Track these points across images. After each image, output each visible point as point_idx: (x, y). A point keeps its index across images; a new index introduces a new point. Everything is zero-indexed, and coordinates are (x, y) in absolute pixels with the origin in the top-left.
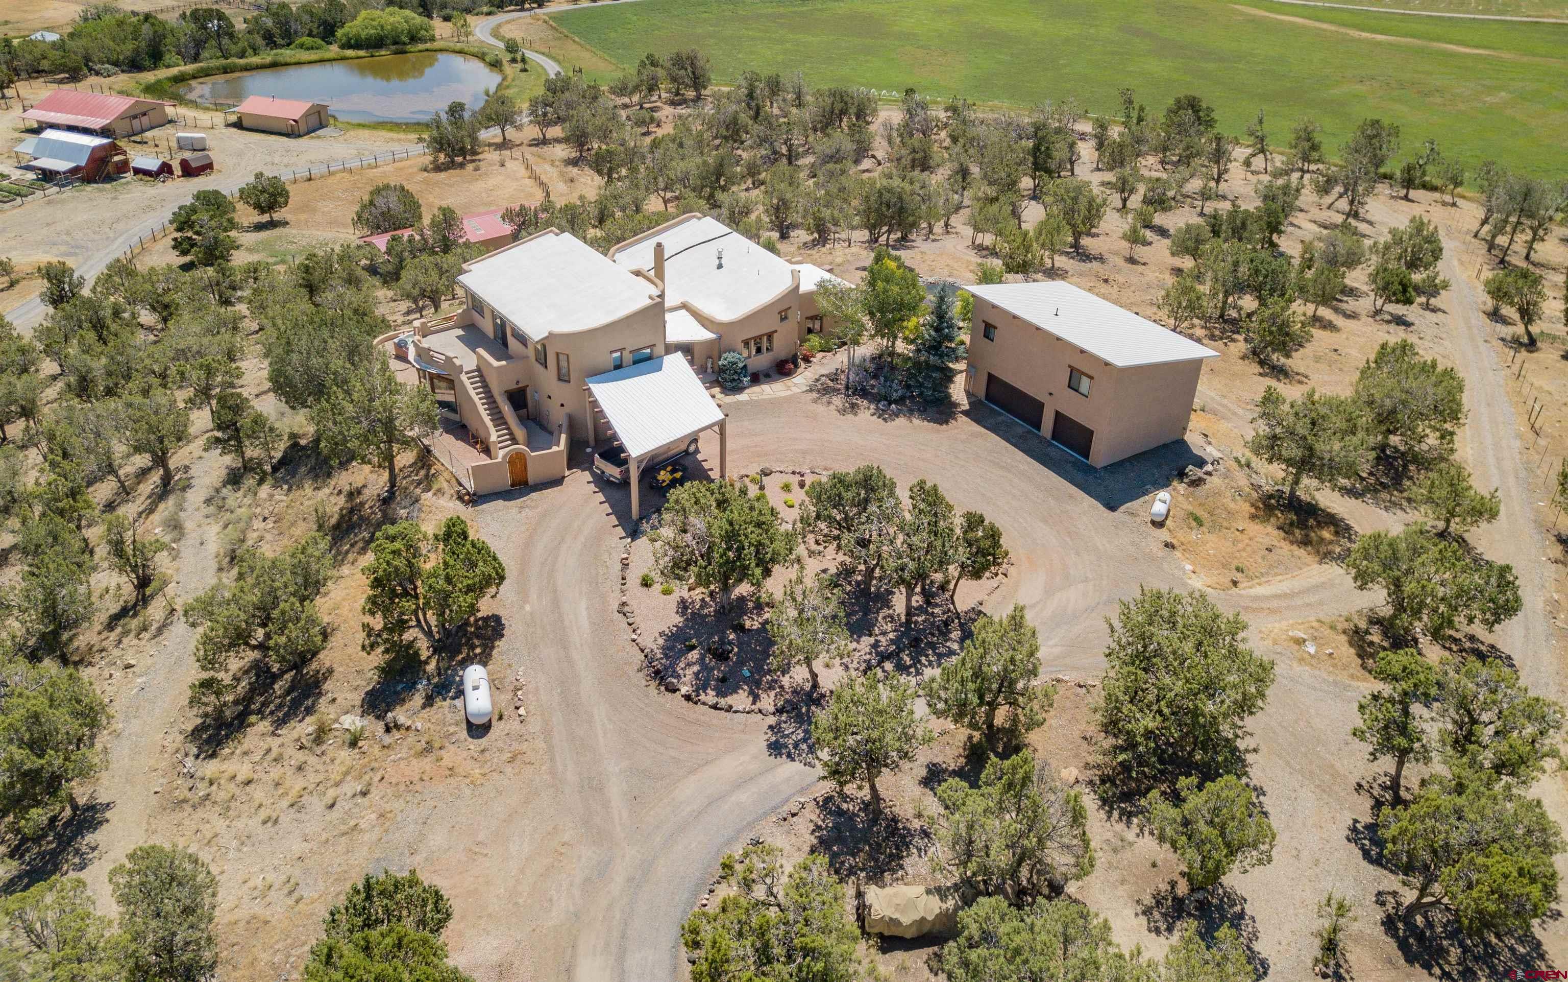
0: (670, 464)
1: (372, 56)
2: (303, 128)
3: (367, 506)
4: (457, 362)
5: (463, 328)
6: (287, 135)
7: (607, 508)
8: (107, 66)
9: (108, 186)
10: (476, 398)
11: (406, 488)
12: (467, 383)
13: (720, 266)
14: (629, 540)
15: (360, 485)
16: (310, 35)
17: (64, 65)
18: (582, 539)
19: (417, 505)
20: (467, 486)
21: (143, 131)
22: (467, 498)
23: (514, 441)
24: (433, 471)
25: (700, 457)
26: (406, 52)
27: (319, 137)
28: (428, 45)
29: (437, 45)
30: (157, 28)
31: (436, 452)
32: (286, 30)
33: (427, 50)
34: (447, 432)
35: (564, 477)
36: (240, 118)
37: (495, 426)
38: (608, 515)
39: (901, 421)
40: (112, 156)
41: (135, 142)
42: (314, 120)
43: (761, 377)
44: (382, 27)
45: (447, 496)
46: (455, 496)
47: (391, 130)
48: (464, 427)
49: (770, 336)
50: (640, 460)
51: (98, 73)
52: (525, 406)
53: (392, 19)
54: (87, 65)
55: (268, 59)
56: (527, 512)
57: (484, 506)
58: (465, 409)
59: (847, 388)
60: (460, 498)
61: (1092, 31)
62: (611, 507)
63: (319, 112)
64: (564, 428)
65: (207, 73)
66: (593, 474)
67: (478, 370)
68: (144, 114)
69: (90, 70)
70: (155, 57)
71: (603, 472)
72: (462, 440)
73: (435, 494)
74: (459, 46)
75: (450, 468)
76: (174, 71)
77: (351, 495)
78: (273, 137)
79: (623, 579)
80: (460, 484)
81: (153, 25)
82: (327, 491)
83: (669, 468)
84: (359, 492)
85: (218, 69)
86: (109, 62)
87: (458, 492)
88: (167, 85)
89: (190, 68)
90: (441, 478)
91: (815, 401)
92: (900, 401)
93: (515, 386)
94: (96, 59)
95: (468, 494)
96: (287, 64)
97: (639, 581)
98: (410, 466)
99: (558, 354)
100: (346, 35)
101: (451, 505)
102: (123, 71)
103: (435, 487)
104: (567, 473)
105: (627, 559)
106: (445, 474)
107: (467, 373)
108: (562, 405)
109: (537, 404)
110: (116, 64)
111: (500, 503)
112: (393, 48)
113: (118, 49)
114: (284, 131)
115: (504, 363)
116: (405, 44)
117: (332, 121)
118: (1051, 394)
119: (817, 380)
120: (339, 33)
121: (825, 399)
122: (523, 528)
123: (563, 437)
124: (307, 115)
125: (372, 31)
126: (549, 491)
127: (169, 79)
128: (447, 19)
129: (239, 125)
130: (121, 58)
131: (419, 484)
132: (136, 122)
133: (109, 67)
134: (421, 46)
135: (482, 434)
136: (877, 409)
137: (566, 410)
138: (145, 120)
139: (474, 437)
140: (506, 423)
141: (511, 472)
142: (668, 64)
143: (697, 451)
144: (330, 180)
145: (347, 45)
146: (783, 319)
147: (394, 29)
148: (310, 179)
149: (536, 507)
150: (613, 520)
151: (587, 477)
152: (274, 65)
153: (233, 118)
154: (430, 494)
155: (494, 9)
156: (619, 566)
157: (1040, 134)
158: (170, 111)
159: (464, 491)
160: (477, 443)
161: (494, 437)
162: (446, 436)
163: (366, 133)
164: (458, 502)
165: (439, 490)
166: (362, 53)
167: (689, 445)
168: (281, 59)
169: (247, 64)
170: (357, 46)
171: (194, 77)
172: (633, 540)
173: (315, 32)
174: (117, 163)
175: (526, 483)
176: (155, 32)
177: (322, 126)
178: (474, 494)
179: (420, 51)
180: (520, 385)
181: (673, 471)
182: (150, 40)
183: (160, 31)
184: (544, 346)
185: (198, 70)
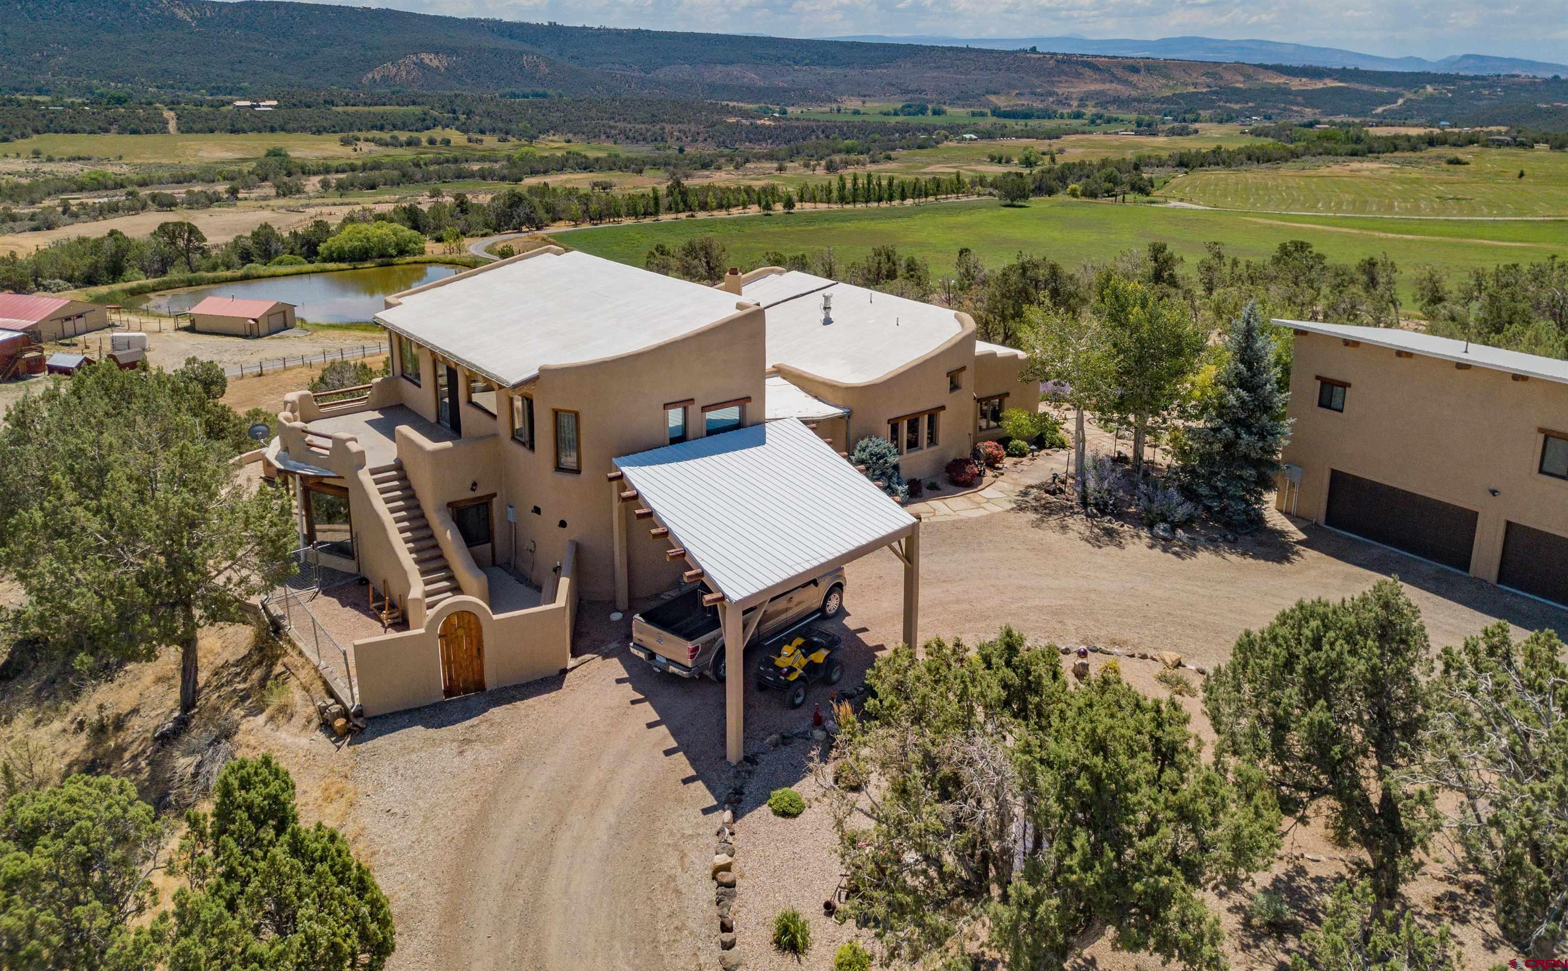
0: (798, 633)
1: (355, 268)
2: (263, 329)
3: (127, 755)
4: (353, 447)
5: (381, 410)
6: (245, 337)
7: (664, 736)
8: (58, 280)
9: (13, 386)
10: (388, 518)
11: (216, 709)
12: (372, 489)
13: (828, 321)
14: (727, 815)
15: (125, 708)
16: (292, 253)
17: (9, 279)
18: (609, 815)
19: (225, 746)
20: (344, 695)
21: (77, 334)
22: (340, 723)
23: (457, 589)
24: (278, 669)
25: (850, 623)
26: (392, 265)
27: (281, 338)
28: (418, 258)
29: (425, 258)
30: (120, 243)
31: (292, 629)
32: (266, 250)
33: (415, 262)
34: (325, 593)
35: (564, 672)
36: (193, 322)
37: (423, 573)
38: (668, 753)
39: (1204, 557)
40: (23, 352)
41: (63, 345)
42: (277, 321)
43: (924, 490)
44: (368, 239)
45: (298, 721)
46: (316, 722)
47: (365, 330)
48: (364, 582)
49: (932, 415)
50: (748, 609)
51: (46, 288)
52: (489, 537)
53: (379, 232)
54: (35, 281)
55: (239, 273)
56: (480, 753)
57: (380, 741)
58: (368, 548)
59: (1084, 503)
60: (326, 726)
61: (1112, 237)
62: (675, 734)
63: (284, 312)
64: (567, 566)
65: (169, 286)
66: (628, 661)
67: (399, 466)
68: (80, 316)
69: (38, 285)
70: (116, 271)
71: (652, 655)
72: (356, 606)
73: (271, 719)
74: (449, 257)
75: (314, 659)
76: (134, 284)
77: (100, 731)
78: (228, 339)
79: (726, 928)
80: (331, 693)
81: (116, 239)
82: (57, 725)
83: (799, 641)
84: (119, 724)
85: (182, 281)
86: (61, 278)
87: (322, 711)
88: (120, 298)
89: (151, 282)
90: (293, 683)
91: (1037, 525)
92: (1187, 524)
93: (471, 495)
94: (47, 274)
95: (345, 713)
96: (259, 277)
97: (768, 934)
98: (238, 663)
99: (556, 413)
100: (329, 248)
101: (304, 741)
102: (76, 287)
103: (275, 701)
104: (571, 663)
105: (727, 868)
106: (304, 675)
107: (373, 472)
108: (563, 524)
109: (513, 529)
110: (70, 279)
111: (418, 731)
112: (379, 261)
113: (74, 264)
114: (241, 330)
115: (448, 444)
116: (392, 256)
117: (298, 323)
118: (1494, 492)
119: (1025, 494)
120: (321, 248)
121: (1053, 521)
122: (465, 793)
123: (564, 583)
124: (269, 314)
125: (356, 243)
126: (531, 701)
127: (124, 291)
128: (439, 240)
129: (191, 329)
130: (77, 274)
131: (243, 699)
132: (69, 326)
133: (61, 282)
134: (409, 259)
135: (395, 589)
136: (1154, 537)
137: (573, 533)
138: (80, 324)
139: (378, 597)
140: (446, 567)
141: (447, 662)
142: (680, 254)
143: (841, 612)
144: (284, 376)
145: (330, 259)
146: (954, 386)
147: (382, 241)
148: (260, 375)
149: (500, 738)
150: (682, 765)
151: (615, 668)
152: (246, 278)
153: (186, 323)
154: (261, 719)
155: (491, 231)
156: (710, 891)
157: (1161, 257)
158: (115, 318)
159: (336, 708)
160: (381, 609)
161: (417, 588)
162: (322, 599)
163: (337, 333)
164: (320, 736)
165: (282, 709)
166: (343, 266)
167: (827, 598)
168: (254, 272)
169: (215, 277)
170: (341, 259)
171: (154, 290)
172: (736, 817)
173: (297, 251)
174: (29, 361)
175: (480, 686)
176: (118, 247)
177: (286, 328)
178: (359, 714)
179: (408, 263)
180: (479, 493)
181: (809, 648)
182: (112, 256)
183: (124, 245)
184: (529, 402)
185: (159, 284)
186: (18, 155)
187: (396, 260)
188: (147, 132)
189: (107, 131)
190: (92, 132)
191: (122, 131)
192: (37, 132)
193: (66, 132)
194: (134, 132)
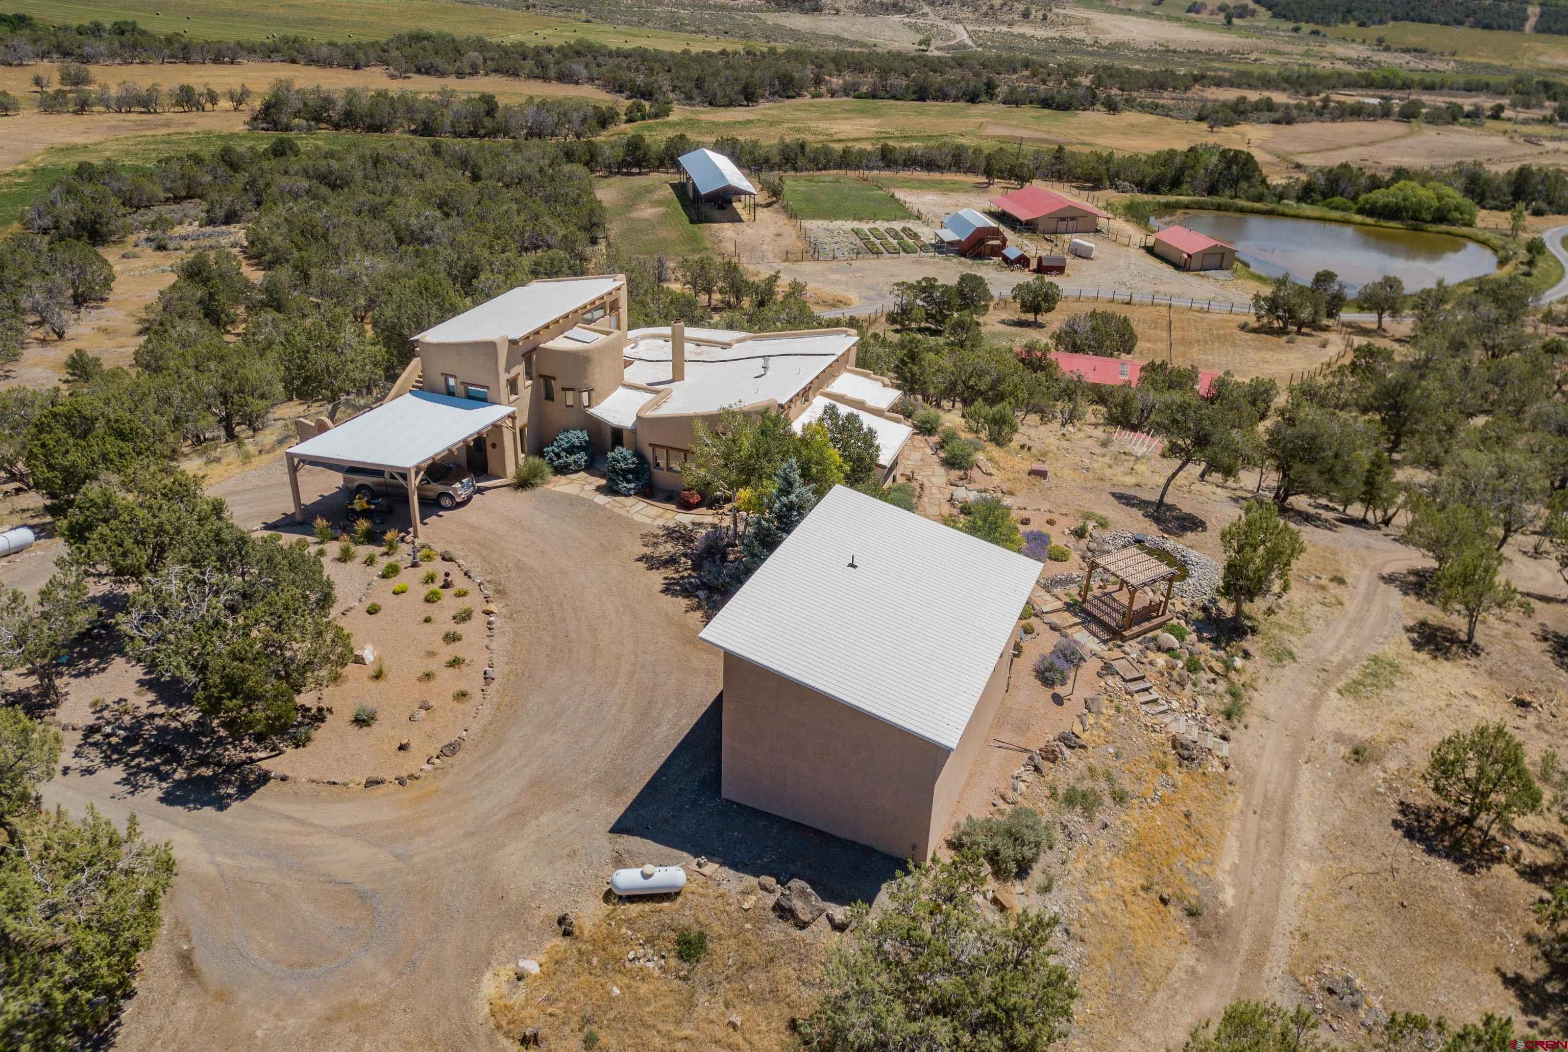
2: (1195, 264)
13: (758, 377)
21: (1065, 232)
33: (1448, 233)
36: (1155, 243)
40: (988, 239)
41: (1046, 239)
42: (1213, 260)
43: (659, 496)
51: (1117, 188)
63: (1223, 254)
68: (1073, 219)
70: (1174, 184)
76: (1174, 198)
78: (1164, 266)
100: (1366, 199)
114: (1179, 263)
120: (1362, 197)
124: (1205, 253)
125: (1391, 200)
129: (1151, 249)
134: (1443, 227)
153: (1151, 242)
163: (1253, 284)
166: (1370, 220)
174: (992, 247)
181: (368, 502)
185: (1194, 202)
186: (1364, 42)
187: (1428, 227)
188: (1500, 28)
189: (1460, 23)
190: (1446, 23)
191: (1476, 25)
192: (1395, 18)
193: (1422, 21)
194: (1488, 27)
